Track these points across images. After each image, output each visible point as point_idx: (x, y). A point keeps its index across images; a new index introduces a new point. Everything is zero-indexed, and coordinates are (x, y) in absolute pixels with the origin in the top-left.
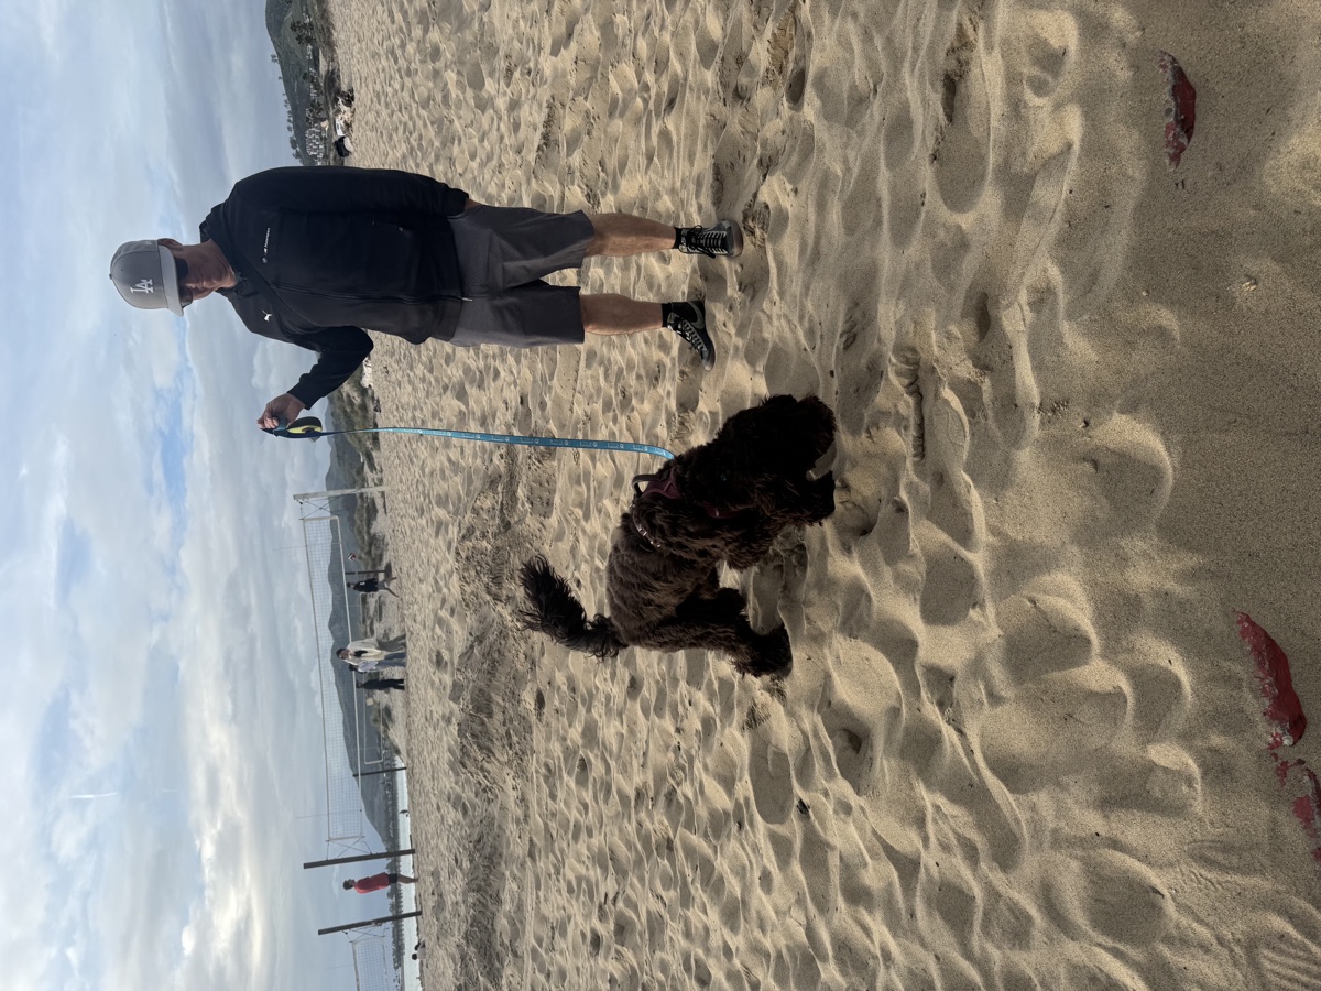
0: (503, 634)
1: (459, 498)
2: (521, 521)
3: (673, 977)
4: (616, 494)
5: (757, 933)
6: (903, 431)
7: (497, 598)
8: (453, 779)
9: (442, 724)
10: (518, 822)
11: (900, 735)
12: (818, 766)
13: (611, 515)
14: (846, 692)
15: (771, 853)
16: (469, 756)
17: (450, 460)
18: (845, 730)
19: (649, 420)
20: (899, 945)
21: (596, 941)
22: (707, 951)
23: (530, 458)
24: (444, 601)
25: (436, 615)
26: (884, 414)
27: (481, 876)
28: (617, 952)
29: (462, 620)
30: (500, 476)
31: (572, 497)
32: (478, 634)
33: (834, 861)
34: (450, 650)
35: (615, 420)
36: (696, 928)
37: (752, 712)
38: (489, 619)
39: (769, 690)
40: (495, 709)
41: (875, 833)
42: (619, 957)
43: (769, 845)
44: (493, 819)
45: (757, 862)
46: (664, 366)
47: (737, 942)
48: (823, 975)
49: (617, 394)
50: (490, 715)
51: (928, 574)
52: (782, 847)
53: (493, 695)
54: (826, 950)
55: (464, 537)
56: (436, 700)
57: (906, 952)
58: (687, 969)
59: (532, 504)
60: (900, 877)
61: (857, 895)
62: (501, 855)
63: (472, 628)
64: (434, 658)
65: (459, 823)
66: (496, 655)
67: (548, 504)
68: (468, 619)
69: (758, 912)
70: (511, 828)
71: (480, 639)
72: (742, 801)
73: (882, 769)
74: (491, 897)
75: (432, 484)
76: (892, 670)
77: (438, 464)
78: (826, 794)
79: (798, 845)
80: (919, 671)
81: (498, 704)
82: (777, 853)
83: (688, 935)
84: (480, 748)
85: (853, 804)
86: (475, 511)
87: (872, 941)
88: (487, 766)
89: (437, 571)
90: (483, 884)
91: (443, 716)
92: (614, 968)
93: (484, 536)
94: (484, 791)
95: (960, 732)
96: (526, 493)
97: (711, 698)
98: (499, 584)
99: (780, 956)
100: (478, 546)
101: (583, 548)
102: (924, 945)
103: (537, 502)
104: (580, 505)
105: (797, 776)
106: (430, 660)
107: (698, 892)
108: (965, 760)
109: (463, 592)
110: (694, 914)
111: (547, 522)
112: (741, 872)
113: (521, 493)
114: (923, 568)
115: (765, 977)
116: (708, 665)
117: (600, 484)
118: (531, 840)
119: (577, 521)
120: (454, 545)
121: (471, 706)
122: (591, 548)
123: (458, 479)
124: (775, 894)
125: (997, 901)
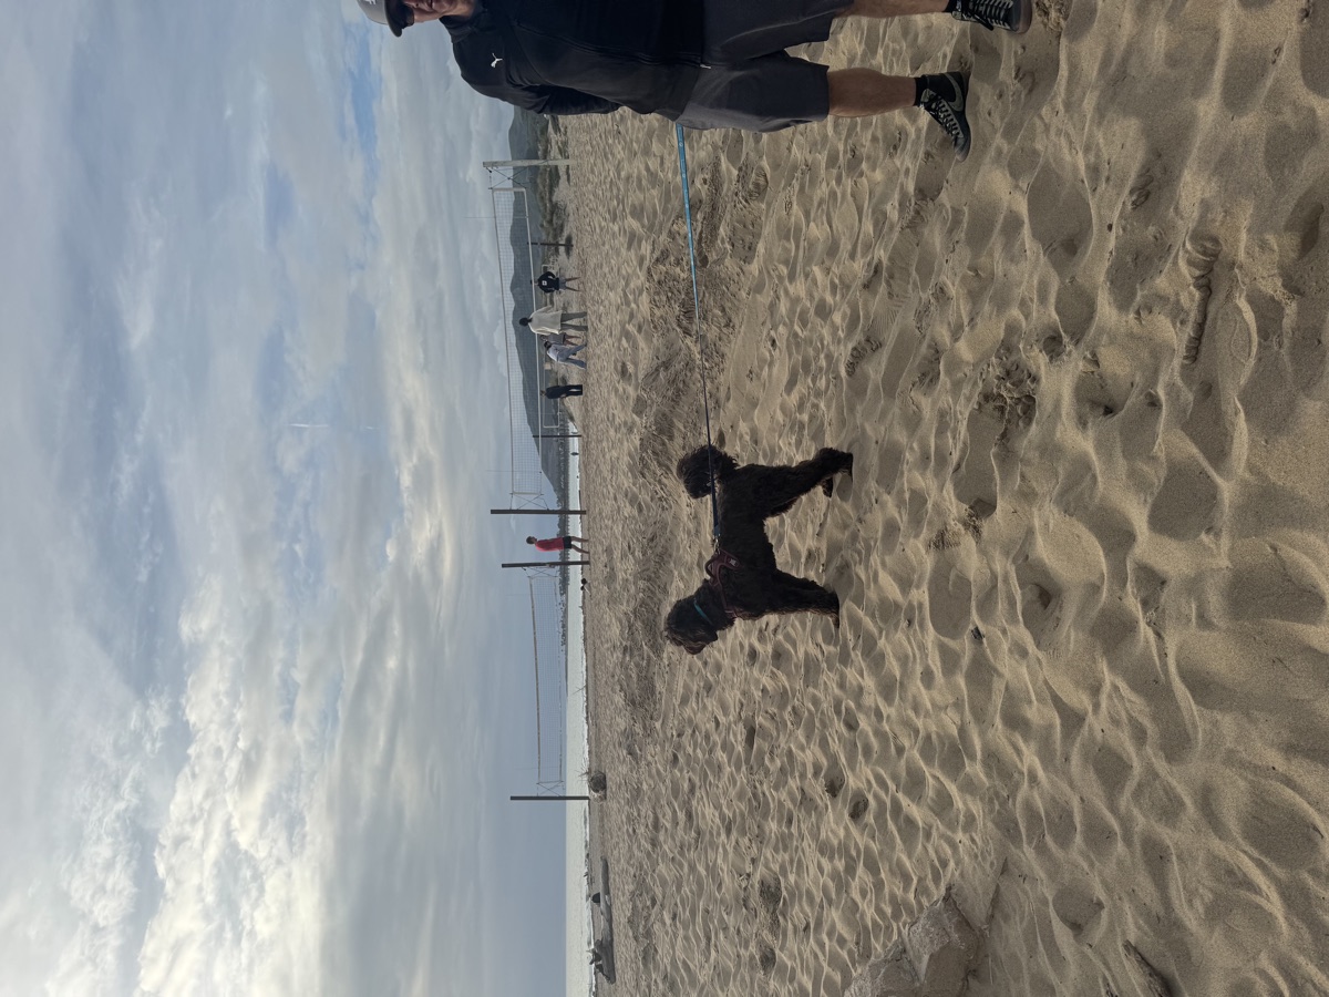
0: (689, 365)
1: (655, 213)
2: (719, 262)
3: (822, 713)
4: (827, 263)
5: (911, 713)
6: (1178, 325)
7: (687, 332)
8: (631, 480)
9: (624, 430)
10: (689, 533)
11: (1094, 613)
12: (1001, 606)
13: (819, 283)
14: (1042, 550)
15: (937, 658)
16: (649, 469)
17: (648, 169)
18: (1037, 585)
19: (879, 190)
20: (1048, 777)
21: (753, 655)
22: (859, 706)
23: (736, 194)
24: (632, 316)
25: (623, 327)
26: (1163, 299)
27: (652, 569)
28: (772, 672)
29: (649, 339)
30: (701, 201)
31: (778, 251)
32: (664, 359)
33: (998, 686)
34: (636, 365)
35: (839, 180)
36: (851, 683)
37: (941, 535)
38: (676, 347)
39: (966, 525)
40: (676, 433)
41: (1046, 682)
42: (773, 676)
43: (937, 653)
44: (667, 524)
45: (921, 658)
46: (907, 135)
47: (885, 710)
48: (967, 769)
49: (845, 152)
50: (671, 438)
51: (1166, 480)
52: (950, 660)
53: (675, 420)
54: (975, 751)
55: (657, 260)
56: (619, 406)
57: (1052, 783)
58: (838, 712)
59: (733, 246)
60: (1062, 725)
61: (1015, 721)
62: (670, 556)
63: (658, 349)
64: (619, 368)
65: (634, 518)
66: (681, 386)
67: (750, 248)
68: (655, 340)
69: (914, 697)
70: (682, 536)
71: (666, 365)
72: (915, 604)
73: (1068, 637)
74: (659, 587)
75: (627, 190)
76: (1101, 553)
77: (636, 170)
78: (1004, 632)
79: (966, 661)
80: (1130, 566)
81: (679, 429)
82: (943, 662)
83: (842, 685)
84: (660, 464)
85: (1030, 651)
86: (671, 235)
87: (1021, 760)
88: (664, 480)
89: (627, 284)
90: (653, 575)
91: (625, 423)
92: (766, 681)
93: (678, 262)
94: (660, 499)
95: (1158, 635)
96: (729, 233)
97: (900, 504)
98: (690, 319)
99: (928, 737)
100: (672, 272)
101: (783, 307)
102: (1071, 784)
103: (739, 244)
104: (786, 263)
105: (977, 607)
106: (615, 368)
107: (857, 656)
108: (1156, 658)
109: (653, 314)
110: (851, 674)
111: (747, 268)
112: (904, 660)
113: (723, 231)
114: (1163, 473)
115: (912, 747)
116: (902, 473)
117: (811, 245)
118: (700, 554)
119: (780, 278)
120: (647, 263)
121: (654, 428)
122: (792, 311)
123: (655, 192)
124: (935, 693)
125: (1154, 780)
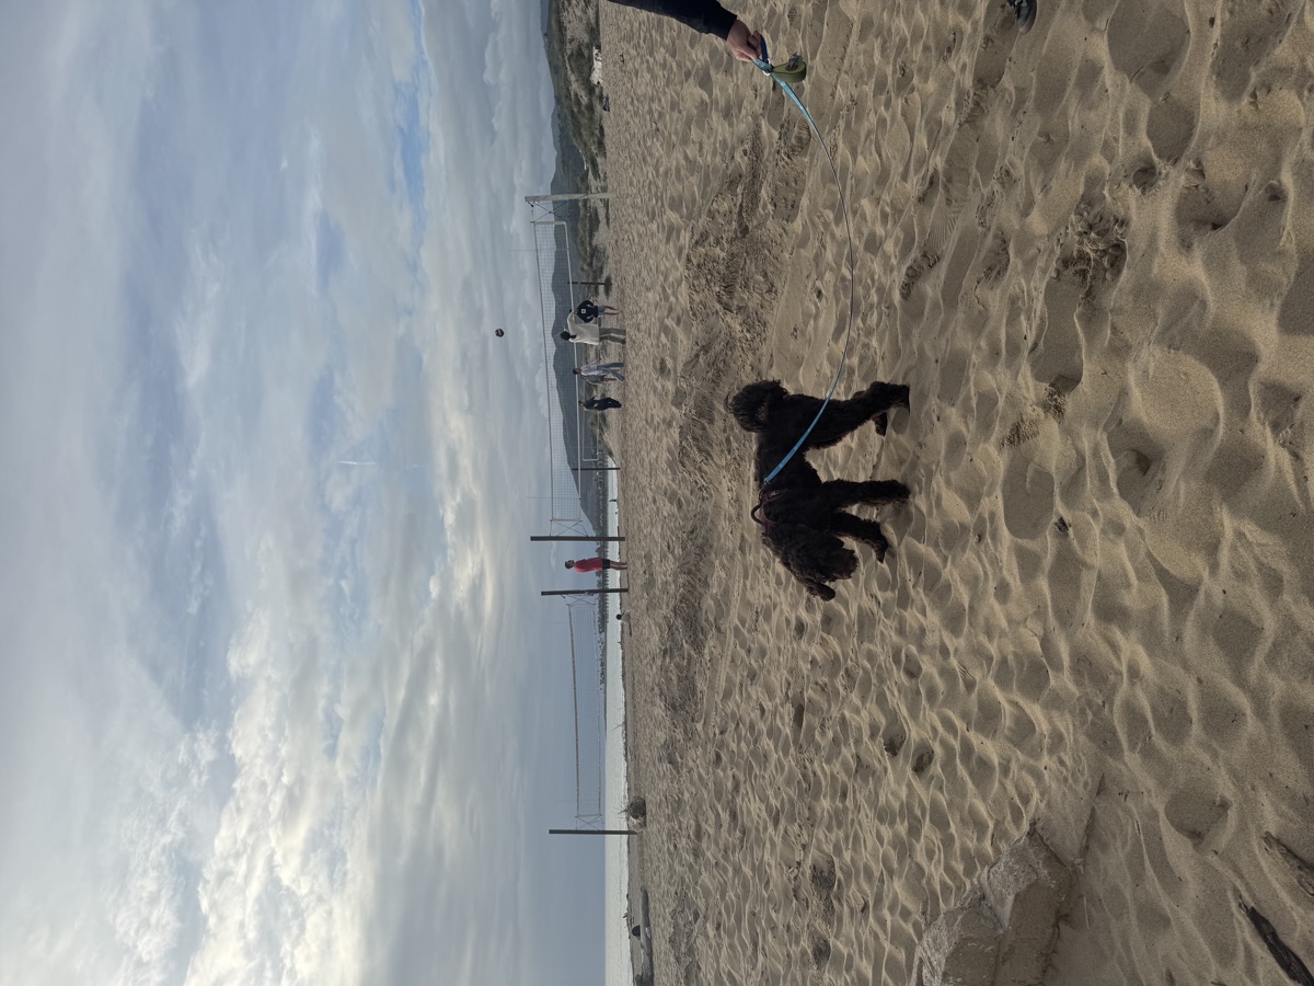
0: (730, 344)
1: (694, 201)
2: (760, 225)
3: (880, 667)
4: (877, 192)
5: (983, 639)
6: (1306, 93)
7: (727, 308)
8: (670, 477)
9: (662, 427)
10: (730, 520)
11: (1209, 457)
12: (1090, 483)
13: (868, 218)
14: (1140, 407)
15: (1015, 565)
16: (688, 457)
17: (686, 158)
18: (1133, 450)
19: (931, 103)
20: (1155, 664)
21: (801, 628)
22: (921, 648)
23: (778, 152)
24: (670, 310)
25: (662, 323)
26: (1283, 71)
27: (692, 562)
28: (822, 638)
29: (688, 330)
30: (740, 176)
31: (822, 197)
32: (704, 343)
33: (1089, 581)
34: (674, 358)
35: (888, 105)
36: (911, 627)
37: (1016, 429)
38: (716, 330)
39: (1046, 407)
40: (717, 416)
41: (1149, 555)
42: (824, 642)
43: (1014, 559)
44: (707, 514)
45: (994, 574)
46: (962, 33)
47: (951, 643)
48: (1053, 682)
49: (894, 72)
50: (711, 421)
51: (1298, 275)
52: (1028, 564)
53: (715, 403)
54: (1061, 661)
55: (697, 243)
56: (658, 404)
57: (1160, 671)
58: (897, 661)
59: (775, 206)
60: (1171, 601)
61: (1110, 612)
62: (711, 547)
63: (698, 338)
64: (658, 366)
65: (673, 515)
66: (721, 366)
67: (793, 206)
68: (694, 329)
69: (987, 620)
70: (724, 525)
71: (706, 349)
72: (986, 516)
73: (1177, 492)
74: (700, 580)
75: (665, 185)
76: (1216, 385)
77: (674, 162)
78: (1095, 514)
79: (1048, 561)
80: (1253, 389)
81: (719, 412)
82: (1021, 567)
83: (901, 631)
84: (700, 450)
85: (1128, 525)
86: (711, 214)
87: (1119, 658)
88: (705, 467)
89: (666, 279)
90: (693, 568)
91: (664, 420)
92: (815, 651)
93: (718, 242)
94: (700, 489)
95: (1296, 456)
96: (771, 193)
97: (966, 411)
98: (730, 293)
99: (1004, 661)
100: (711, 253)
101: (829, 256)
102: (1186, 667)
103: (781, 204)
104: (832, 207)
105: (1062, 494)
106: (654, 367)
107: (919, 594)
108: (1293, 487)
109: (692, 301)
110: (911, 616)
111: (789, 227)
112: (973, 583)
113: (764, 194)
114: (1293, 268)
115: (984, 677)
116: (968, 380)
117: (858, 181)
118: (742, 536)
119: (826, 225)
120: (685, 252)
121: (694, 411)
122: (839, 255)
123: (694, 180)
124: (1012, 607)
125: (1294, 634)
